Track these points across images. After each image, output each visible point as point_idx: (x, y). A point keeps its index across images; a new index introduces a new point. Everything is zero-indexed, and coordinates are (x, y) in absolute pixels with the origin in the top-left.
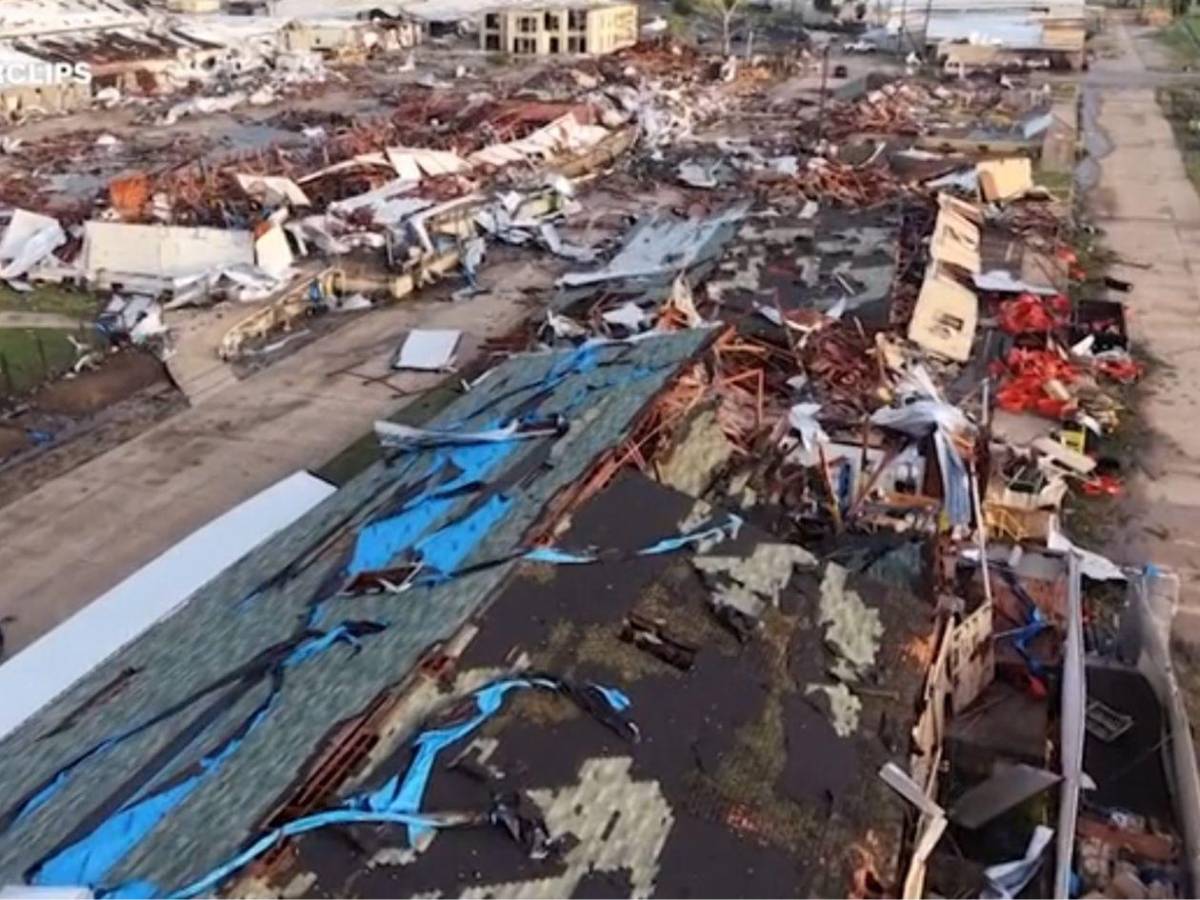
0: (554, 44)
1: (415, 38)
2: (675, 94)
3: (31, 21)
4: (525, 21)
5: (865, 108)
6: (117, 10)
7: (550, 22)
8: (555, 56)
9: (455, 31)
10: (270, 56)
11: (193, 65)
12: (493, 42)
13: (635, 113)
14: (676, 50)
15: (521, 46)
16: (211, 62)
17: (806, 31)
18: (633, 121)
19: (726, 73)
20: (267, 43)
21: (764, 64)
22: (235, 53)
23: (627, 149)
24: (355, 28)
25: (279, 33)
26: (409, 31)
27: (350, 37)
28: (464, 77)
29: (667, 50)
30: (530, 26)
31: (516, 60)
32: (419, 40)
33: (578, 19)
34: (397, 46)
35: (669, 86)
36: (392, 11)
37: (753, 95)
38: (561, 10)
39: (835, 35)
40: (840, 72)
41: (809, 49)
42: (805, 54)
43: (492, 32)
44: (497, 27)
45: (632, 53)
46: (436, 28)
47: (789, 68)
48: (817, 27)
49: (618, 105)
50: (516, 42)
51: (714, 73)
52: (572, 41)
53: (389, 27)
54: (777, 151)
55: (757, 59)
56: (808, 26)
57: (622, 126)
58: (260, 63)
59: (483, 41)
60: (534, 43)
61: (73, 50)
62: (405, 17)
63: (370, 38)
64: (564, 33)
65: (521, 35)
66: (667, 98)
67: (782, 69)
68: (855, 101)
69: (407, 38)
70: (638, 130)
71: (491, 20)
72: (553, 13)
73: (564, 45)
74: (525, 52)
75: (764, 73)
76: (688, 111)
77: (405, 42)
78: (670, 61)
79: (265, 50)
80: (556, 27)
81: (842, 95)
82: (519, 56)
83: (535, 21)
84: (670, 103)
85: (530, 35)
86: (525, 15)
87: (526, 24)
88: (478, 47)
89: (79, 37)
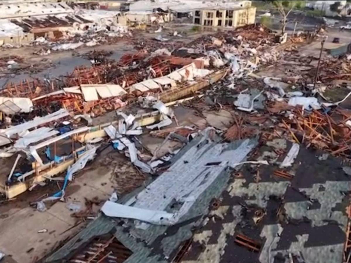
0: (220, 22)
1: (170, 18)
2: (254, 51)
3: (30, 11)
4: (209, 13)
5: (344, 65)
6: (64, 7)
7: (219, 14)
8: (219, 27)
9: (187, 16)
10: (109, 25)
11: (78, 29)
12: (197, 21)
13: (230, 61)
14: (262, 29)
15: (207, 23)
16: (87, 27)
17: (325, 19)
18: (227, 65)
19: (282, 40)
20: (110, 21)
21: (302, 35)
22: (97, 24)
23: (219, 80)
24: (149, 15)
25: (114, 17)
26: (168, 16)
27: (146, 18)
28: (176, 36)
29: (258, 29)
30: (211, 15)
31: (205, 28)
32: (172, 20)
33: (230, 14)
34: (162, 21)
35: (253, 46)
36: (164, 9)
37: (293, 50)
38: (224, 10)
39: (337, 21)
40: (336, 41)
41: (324, 28)
42: (322, 30)
43: (197, 17)
44: (199, 15)
45: (242, 30)
46: (180, 15)
47: (313, 37)
48: (330, 17)
49: (223, 57)
50: (205, 21)
51: (277, 40)
52: (226, 21)
53: (162, 14)
54: (294, 87)
55: (299, 33)
56: (327, 17)
57: (221, 68)
58: (105, 28)
59: (194, 20)
60: (212, 21)
61: (34, 23)
62: (169, 11)
63: (153, 19)
64: (224, 18)
65: (207, 19)
66: (250, 52)
67: (309, 37)
68: (340, 57)
69: (167, 18)
70: (229, 70)
71: (197, 13)
72: (220, 11)
73: (223, 23)
74: (208, 25)
75: (301, 40)
76: (258, 59)
77: (166, 20)
78: (258, 34)
79: (108, 23)
80: (221, 16)
81: (335, 53)
82: (206, 27)
83: (212, 13)
84: (251, 54)
85: (210, 19)
86: (209, 11)
87: (209, 15)
88: (192, 23)
89: (38, 18)
